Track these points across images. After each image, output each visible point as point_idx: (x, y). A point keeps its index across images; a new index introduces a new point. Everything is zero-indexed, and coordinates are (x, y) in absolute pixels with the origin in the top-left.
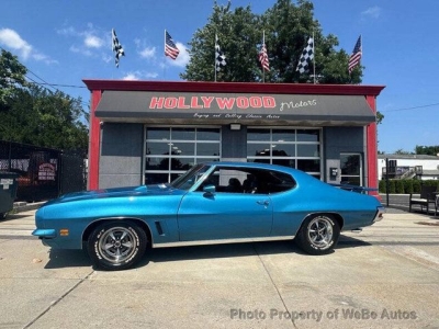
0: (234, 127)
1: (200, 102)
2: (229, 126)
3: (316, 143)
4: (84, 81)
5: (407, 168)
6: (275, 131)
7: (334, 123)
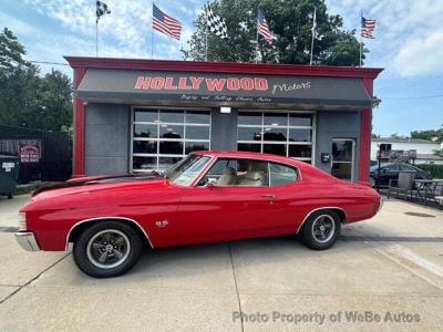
0: (224, 110)
1: (189, 83)
2: (219, 109)
3: (309, 127)
4: (65, 58)
5: (401, 152)
6: (267, 114)
7: (327, 107)
